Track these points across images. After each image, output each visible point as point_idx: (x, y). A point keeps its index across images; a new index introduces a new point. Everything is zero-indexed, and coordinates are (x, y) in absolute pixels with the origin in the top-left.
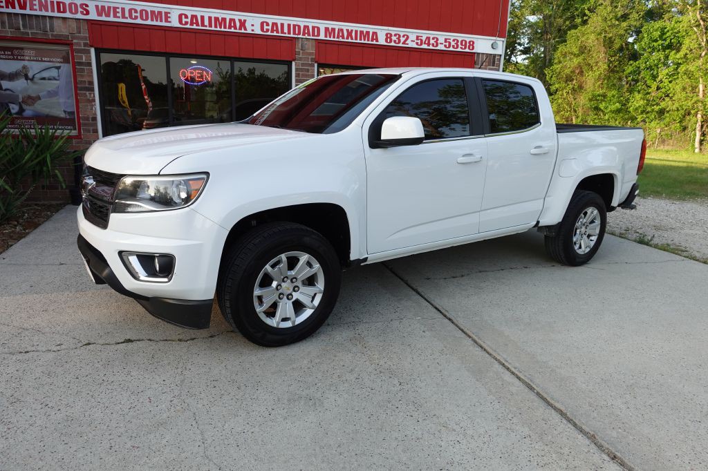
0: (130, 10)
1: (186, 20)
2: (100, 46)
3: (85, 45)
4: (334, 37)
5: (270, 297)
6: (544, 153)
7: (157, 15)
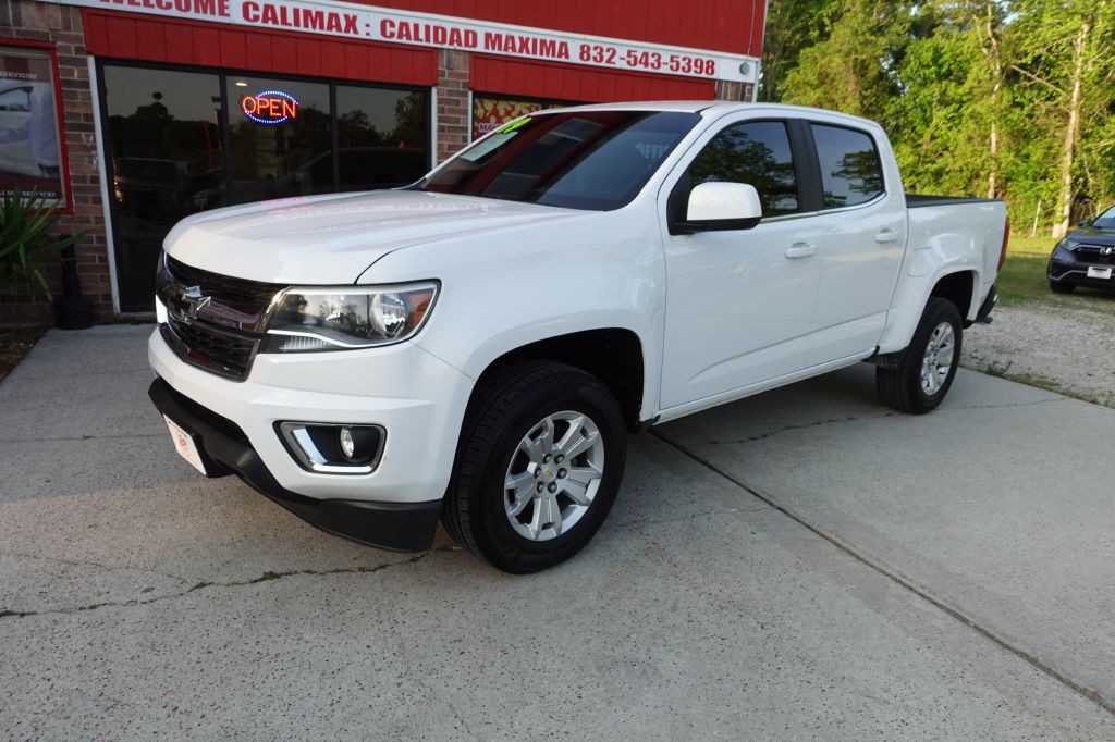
1: (256, 13)
2: (105, 54)
3: (78, 50)
4: (500, 49)
5: (527, 490)
6: (893, 241)
7: (205, 3)
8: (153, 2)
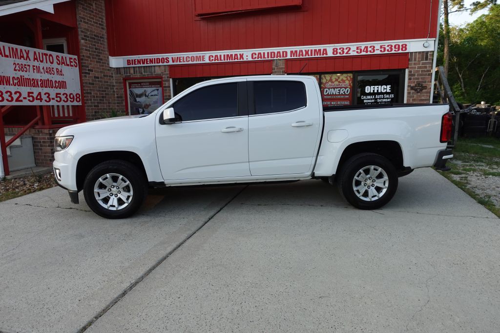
0: (186, 58)
1: (212, 58)
2: (174, 77)
4: (296, 56)
5: (104, 194)
6: (307, 126)
7: (198, 58)
8: (185, 60)
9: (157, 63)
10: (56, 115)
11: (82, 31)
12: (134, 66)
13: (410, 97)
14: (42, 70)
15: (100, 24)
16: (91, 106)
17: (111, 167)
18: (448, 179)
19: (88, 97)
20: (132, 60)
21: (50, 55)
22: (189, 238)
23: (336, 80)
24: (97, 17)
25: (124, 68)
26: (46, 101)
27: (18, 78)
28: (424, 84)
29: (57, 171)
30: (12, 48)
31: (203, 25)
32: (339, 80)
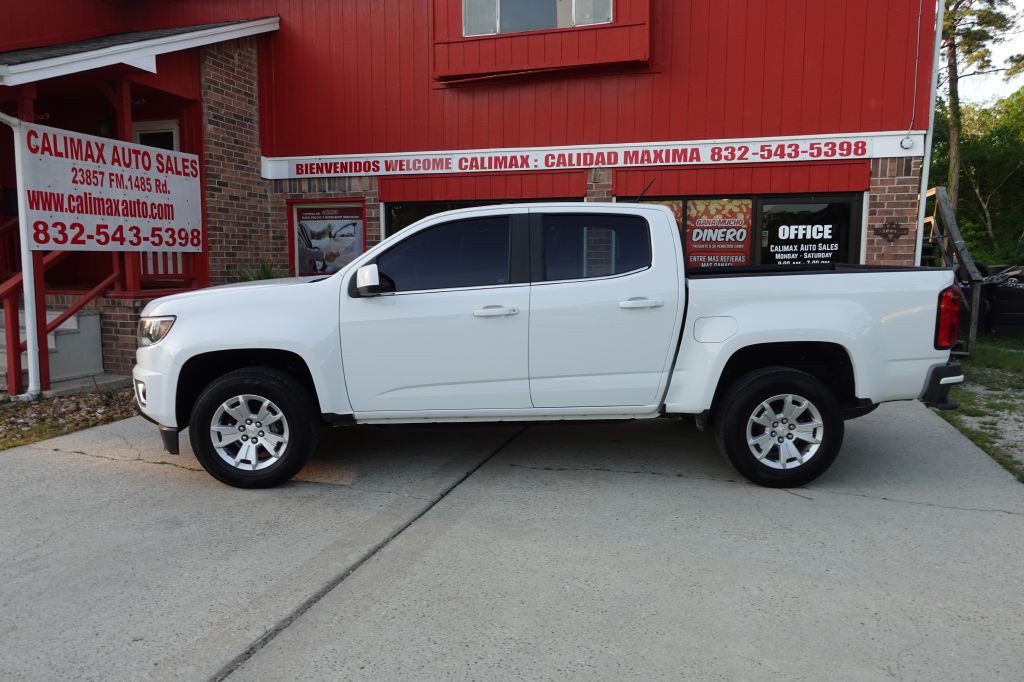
0: (414, 162)
1: (466, 164)
2: (389, 200)
3: (376, 200)
4: (637, 162)
5: (230, 435)
6: (652, 307)
7: (438, 163)
8: (411, 167)
9: (356, 171)
10: (151, 271)
11: (210, 108)
12: (309, 176)
13: (874, 250)
14: (126, 182)
15: (246, 94)
16: (221, 255)
17: (247, 382)
18: (954, 426)
19: (215, 235)
20: (306, 165)
21: (146, 153)
22: (396, 536)
23: (718, 212)
24: (240, 79)
25: (290, 180)
26: (131, 242)
27: (79, 197)
28: (903, 225)
29: (141, 386)
30: (72, 140)
31: (450, 98)
32: (723, 213)
